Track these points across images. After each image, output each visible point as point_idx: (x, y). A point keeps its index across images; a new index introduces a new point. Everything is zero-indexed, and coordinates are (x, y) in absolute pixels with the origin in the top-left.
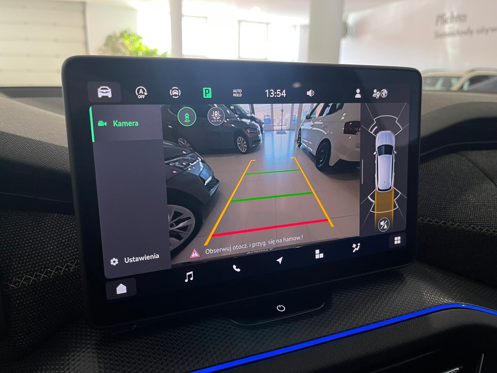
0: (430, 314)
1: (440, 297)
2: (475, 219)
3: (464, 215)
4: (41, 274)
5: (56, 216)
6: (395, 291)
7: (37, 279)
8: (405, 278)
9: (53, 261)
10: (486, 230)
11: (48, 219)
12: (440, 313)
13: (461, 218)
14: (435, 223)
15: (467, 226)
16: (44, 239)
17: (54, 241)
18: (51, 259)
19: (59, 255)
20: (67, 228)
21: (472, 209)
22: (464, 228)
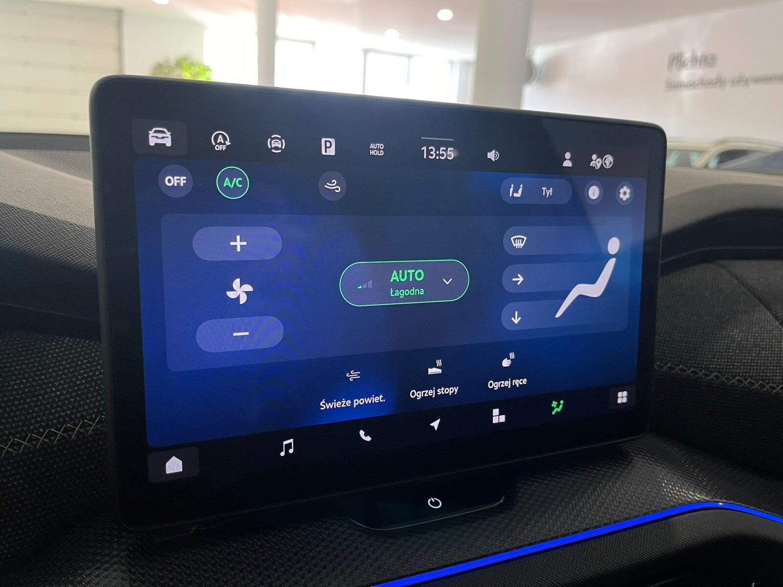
0: (674, 518)
1: (687, 490)
2: (742, 367)
3: (726, 360)
4: (39, 437)
5: (67, 340)
6: (617, 479)
7: (32, 444)
8: (632, 459)
9: (61, 417)
10: (760, 385)
11: (54, 345)
12: (689, 516)
13: (720, 365)
14: (679, 372)
15: (731, 377)
16: (46, 378)
17: (62, 382)
18: (56, 412)
19: (70, 406)
20: (85, 361)
21: (737, 351)
22: (725, 381)
